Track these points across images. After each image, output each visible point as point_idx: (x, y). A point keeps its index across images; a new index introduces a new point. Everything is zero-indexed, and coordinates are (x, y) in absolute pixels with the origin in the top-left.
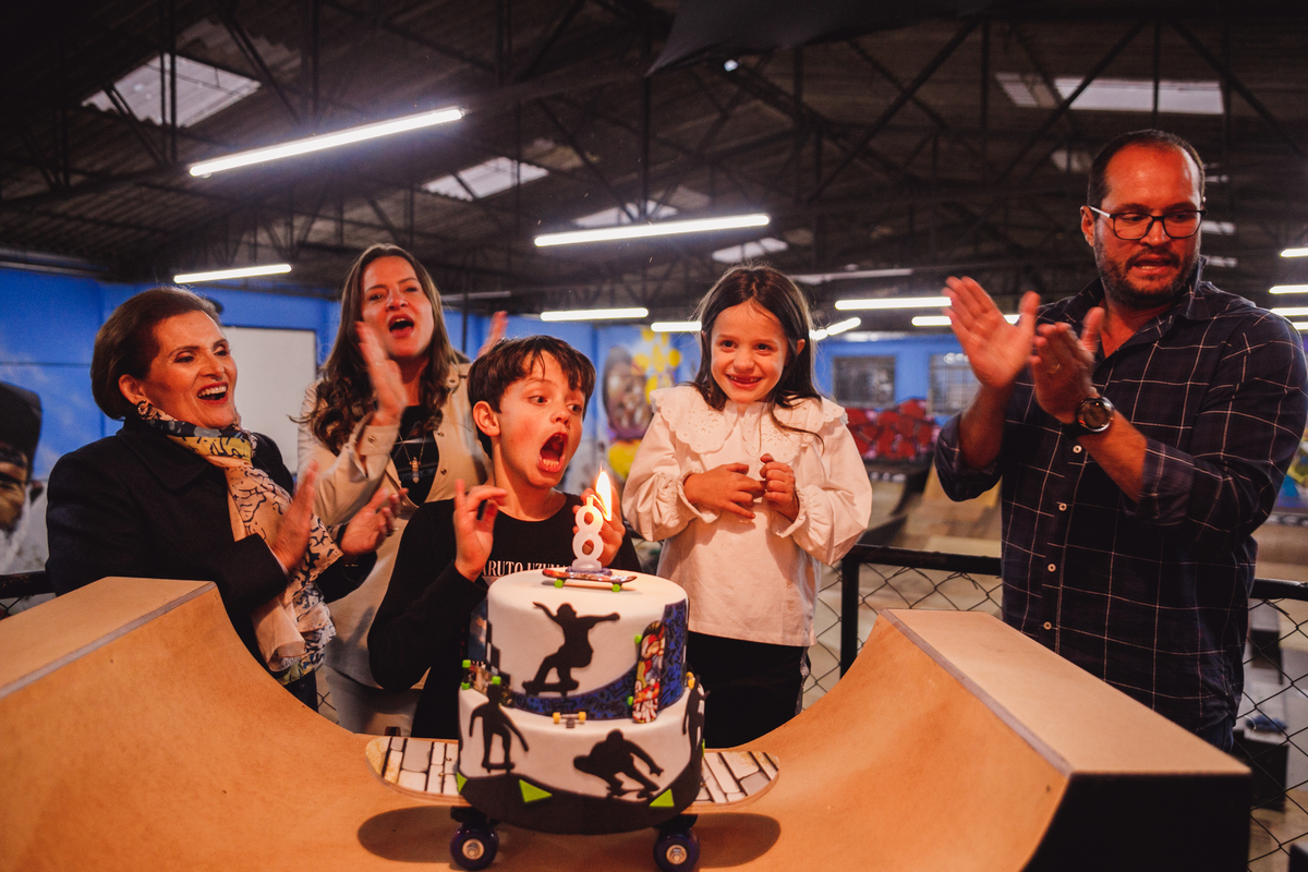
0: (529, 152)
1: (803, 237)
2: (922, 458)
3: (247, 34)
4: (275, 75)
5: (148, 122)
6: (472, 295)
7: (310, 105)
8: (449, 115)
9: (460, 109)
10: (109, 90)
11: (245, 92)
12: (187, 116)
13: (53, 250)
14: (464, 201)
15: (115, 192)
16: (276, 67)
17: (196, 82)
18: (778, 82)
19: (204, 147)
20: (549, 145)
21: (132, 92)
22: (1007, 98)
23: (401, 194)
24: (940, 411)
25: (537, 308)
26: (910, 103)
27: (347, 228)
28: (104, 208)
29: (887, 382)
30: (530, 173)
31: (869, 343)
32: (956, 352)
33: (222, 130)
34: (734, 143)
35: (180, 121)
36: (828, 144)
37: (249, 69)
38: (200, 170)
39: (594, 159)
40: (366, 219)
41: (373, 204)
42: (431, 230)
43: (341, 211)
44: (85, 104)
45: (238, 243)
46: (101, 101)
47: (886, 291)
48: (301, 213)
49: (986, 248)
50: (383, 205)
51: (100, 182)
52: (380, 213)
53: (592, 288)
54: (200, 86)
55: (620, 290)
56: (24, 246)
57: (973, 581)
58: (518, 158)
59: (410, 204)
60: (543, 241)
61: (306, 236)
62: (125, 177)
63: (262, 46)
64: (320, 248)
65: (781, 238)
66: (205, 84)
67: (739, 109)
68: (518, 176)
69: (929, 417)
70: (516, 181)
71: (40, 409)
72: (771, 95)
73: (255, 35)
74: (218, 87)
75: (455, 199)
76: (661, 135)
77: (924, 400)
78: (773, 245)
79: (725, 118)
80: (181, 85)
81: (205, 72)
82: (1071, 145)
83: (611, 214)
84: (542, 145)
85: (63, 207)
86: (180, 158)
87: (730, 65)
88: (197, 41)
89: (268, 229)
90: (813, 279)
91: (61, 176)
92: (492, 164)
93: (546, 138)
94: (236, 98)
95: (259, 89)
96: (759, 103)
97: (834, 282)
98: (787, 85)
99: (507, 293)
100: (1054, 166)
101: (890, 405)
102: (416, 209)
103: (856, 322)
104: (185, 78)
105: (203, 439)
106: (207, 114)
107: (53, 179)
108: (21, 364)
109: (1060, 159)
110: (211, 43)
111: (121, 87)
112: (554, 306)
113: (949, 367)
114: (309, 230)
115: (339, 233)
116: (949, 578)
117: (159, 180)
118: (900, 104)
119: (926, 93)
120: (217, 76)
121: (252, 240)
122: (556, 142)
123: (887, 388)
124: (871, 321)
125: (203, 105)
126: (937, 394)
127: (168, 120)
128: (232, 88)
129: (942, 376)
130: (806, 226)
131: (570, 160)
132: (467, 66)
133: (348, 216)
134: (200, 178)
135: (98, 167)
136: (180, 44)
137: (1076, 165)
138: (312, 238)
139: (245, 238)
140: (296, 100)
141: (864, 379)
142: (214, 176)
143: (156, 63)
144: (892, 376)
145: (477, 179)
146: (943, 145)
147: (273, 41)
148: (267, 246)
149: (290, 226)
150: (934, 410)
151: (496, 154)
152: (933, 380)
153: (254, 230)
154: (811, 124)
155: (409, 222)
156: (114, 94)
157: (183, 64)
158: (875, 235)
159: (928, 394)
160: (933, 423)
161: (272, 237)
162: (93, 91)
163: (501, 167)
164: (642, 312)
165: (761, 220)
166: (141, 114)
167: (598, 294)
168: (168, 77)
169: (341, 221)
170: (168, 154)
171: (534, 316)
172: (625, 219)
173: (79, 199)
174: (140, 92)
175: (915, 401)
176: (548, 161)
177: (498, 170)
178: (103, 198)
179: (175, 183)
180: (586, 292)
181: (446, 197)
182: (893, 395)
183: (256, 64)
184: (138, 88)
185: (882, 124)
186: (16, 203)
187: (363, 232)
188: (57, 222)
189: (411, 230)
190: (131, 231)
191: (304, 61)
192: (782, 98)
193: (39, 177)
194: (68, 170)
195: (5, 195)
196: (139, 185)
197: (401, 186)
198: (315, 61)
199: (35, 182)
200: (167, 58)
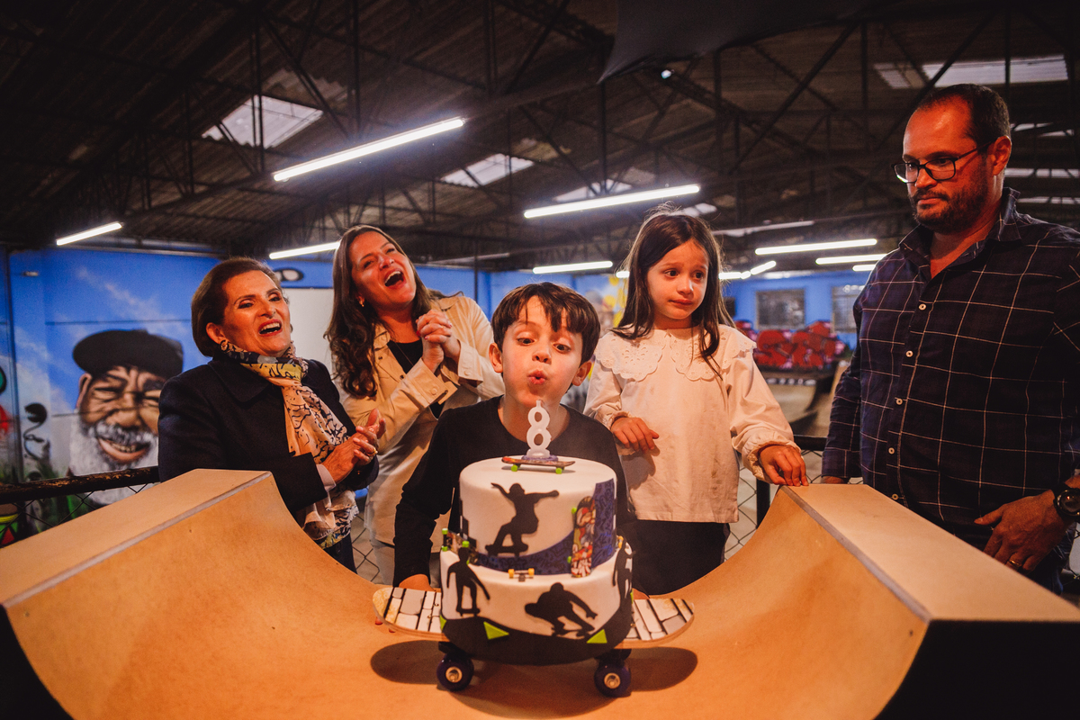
0: (518, 148)
1: (728, 201)
2: (829, 366)
3: (312, 78)
4: (332, 105)
5: (247, 145)
6: (480, 257)
8: (454, 124)
9: (461, 118)
10: (218, 123)
11: (313, 119)
12: (270, 141)
13: (188, 240)
14: (472, 188)
15: (227, 197)
16: (333, 99)
17: (279, 113)
18: (703, 84)
19: (286, 160)
20: (533, 143)
21: (235, 125)
22: (884, 83)
23: (426, 186)
24: (841, 330)
25: (530, 265)
26: (806, 93)
27: (388, 212)
28: (222, 207)
29: (799, 309)
30: (519, 164)
31: (783, 280)
32: (851, 284)
33: (296, 147)
34: (671, 133)
35: (266, 145)
36: (744, 129)
37: (313, 103)
38: (281, 176)
39: (565, 151)
40: (401, 206)
41: (406, 194)
42: (449, 211)
43: (383, 200)
44: (204, 135)
45: (312, 227)
46: (214, 133)
47: (795, 239)
48: (356, 204)
49: (873, 201)
50: (414, 194)
51: (214, 189)
52: (411, 200)
53: (570, 248)
54: (281, 117)
55: (591, 247)
56: (169, 238)
58: (510, 154)
59: (432, 192)
60: (530, 214)
62: (232, 184)
63: (322, 86)
65: (711, 203)
66: (284, 115)
67: (673, 107)
68: (510, 167)
69: (833, 334)
70: (508, 171)
71: (182, 352)
72: (698, 94)
73: (317, 78)
74: (293, 116)
75: (466, 187)
76: (616, 130)
77: (828, 322)
78: (706, 208)
79: (662, 114)
80: (267, 118)
81: (284, 107)
83: (582, 192)
84: (527, 143)
85: (193, 209)
86: (268, 168)
87: (666, 74)
88: (278, 85)
89: (333, 217)
91: (189, 188)
92: (491, 159)
93: (531, 138)
94: (306, 124)
95: (322, 116)
96: (689, 101)
97: (754, 234)
98: (710, 86)
99: (507, 254)
101: (802, 327)
102: (437, 195)
103: (773, 264)
104: (271, 112)
105: (264, 365)
106: (287, 136)
107: (183, 189)
108: (169, 321)
110: (287, 86)
111: (227, 122)
112: (543, 263)
113: (847, 296)
114: (361, 215)
115: (383, 217)
117: (257, 186)
118: (797, 94)
119: (816, 84)
120: (292, 110)
122: (538, 140)
123: (799, 313)
124: (785, 263)
125: (284, 130)
126: (839, 317)
127: (258, 142)
128: (303, 117)
129: (842, 304)
130: (729, 193)
131: (549, 153)
132: (469, 88)
133: (388, 204)
134: (281, 183)
135: (215, 180)
136: (265, 88)
139: (317, 224)
140: (345, 122)
141: (781, 307)
142: (292, 181)
143: (249, 103)
144: (802, 304)
145: (481, 171)
146: (834, 124)
147: (330, 80)
148: (332, 229)
149: (348, 213)
150: (837, 330)
151: (494, 152)
152: (835, 306)
153: (323, 217)
154: (729, 114)
155: (432, 207)
156: (222, 127)
157: (268, 102)
158: (784, 196)
159: (832, 318)
160: (836, 339)
161: (336, 222)
162: (207, 126)
163: (498, 161)
164: (608, 264)
165: (693, 189)
166: (241, 140)
167: (575, 252)
168: (257, 113)
169: (384, 208)
170: (259, 168)
171: (528, 271)
172: (592, 194)
173: (204, 202)
174: (239, 125)
175: (822, 322)
176: (532, 155)
177: (496, 164)
178: (220, 201)
179: (268, 187)
180: (566, 251)
181: (459, 185)
182: (803, 321)
183: (318, 99)
184: (240, 121)
185: (784, 110)
186: (162, 208)
187: (400, 215)
188: (190, 220)
189: (433, 212)
190: (238, 224)
191: (349, 92)
192: (707, 96)
193: (176, 190)
194: (193, 183)
195: (154, 203)
196: (242, 190)
197: (426, 179)
198: (358, 94)
199: (173, 193)
200: (256, 99)
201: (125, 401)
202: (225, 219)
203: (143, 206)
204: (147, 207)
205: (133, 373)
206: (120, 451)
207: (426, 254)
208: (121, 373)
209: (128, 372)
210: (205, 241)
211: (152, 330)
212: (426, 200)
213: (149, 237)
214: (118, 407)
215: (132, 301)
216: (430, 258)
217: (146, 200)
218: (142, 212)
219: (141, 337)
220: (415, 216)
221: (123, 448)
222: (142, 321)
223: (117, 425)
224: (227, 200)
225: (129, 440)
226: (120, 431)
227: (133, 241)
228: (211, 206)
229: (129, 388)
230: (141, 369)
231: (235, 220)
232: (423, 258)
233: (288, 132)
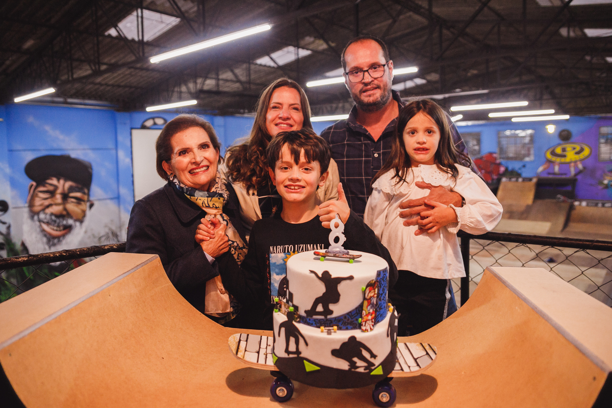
0: (302, 43)
1: (434, 77)
2: (495, 181)
4: (186, 15)
5: (133, 40)
7: (202, 28)
8: (264, 28)
9: (269, 24)
10: (115, 26)
11: (174, 24)
12: (148, 37)
13: (95, 99)
14: (274, 67)
15: (120, 72)
16: (187, 11)
17: (153, 20)
19: (157, 49)
20: (312, 39)
21: (126, 27)
22: (535, 3)
23: (245, 66)
24: (503, 158)
26: (486, 9)
27: (221, 82)
28: (117, 79)
29: (476, 145)
30: (303, 53)
31: (467, 126)
32: (511, 130)
33: (164, 41)
34: (399, 34)
35: (146, 39)
36: (445, 32)
37: (175, 13)
38: (156, 60)
39: (333, 45)
40: (229, 78)
41: (232, 71)
42: (258, 81)
43: (218, 75)
44: (106, 34)
45: (173, 91)
46: (113, 32)
47: (475, 101)
48: (201, 77)
49: (525, 78)
50: (237, 71)
51: (113, 67)
52: (235, 75)
53: (334, 105)
54: (155, 23)
55: (347, 106)
56: (84, 97)
57: (529, 248)
58: (298, 46)
59: (249, 70)
60: (310, 84)
61: (202, 87)
62: (124, 65)
64: (209, 92)
65: (423, 78)
66: (156, 21)
67: (401, 17)
68: (298, 54)
69: (498, 161)
70: (296, 57)
71: (92, 169)
72: (417, 9)
74: (162, 22)
75: (269, 67)
76: (365, 31)
77: (495, 153)
78: (419, 81)
79: (395, 21)
80: (146, 23)
81: (156, 16)
82: (569, 24)
84: (309, 39)
85: (99, 80)
86: (146, 55)
89: (186, 85)
90: (439, 97)
91: (97, 66)
92: (286, 49)
93: (310, 36)
94: (170, 27)
95: (180, 22)
96: (411, 13)
97: (449, 98)
98: (425, 5)
100: (560, 35)
101: (479, 156)
102: (252, 72)
103: (460, 117)
104: (148, 19)
106: (158, 34)
107: (93, 68)
108: (84, 149)
109: (564, 32)
111: (121, 25)
112: (317, 115)
113: (507, 137)
114: (203, 84)
115: (218, 85)
116: (516, 246)
117: (139, 65)
118: (481, 10)
119: (493, 4)
120: (161, 18)
121: (179, 90)
122: (315, 37)
123: (477, 148)
124: (468, 116)
125: (156, 30)
126: (502, 150)
127: (141, 38)
128: (168, 22)
129: (504, 142)
130: (435, 71)
131: (322, 46)
132: (273, 5)
134: (155, 64)
135: (113, 61)
136: (145, 4)
137: (572, 34)
138: (206, 88)
139: (176, 89)
140: (195, 26)
142: (161, 63)
143: (135, 13)
144: (479, 142)
145: (279, 57)
146: (503, 28)
148: (185, 92)
149: (195, 83)
150: (500, 158)
151: (287, 45)
153: (180, 85)
154: (437, 22)
155: (248, 78)
156: (118, 29)
157: (146, 13)
158: (469, 74)
159: (497, 150)
160: (500, 165)
161: (188, 88)
162: (108, 28)
163: (290, 51)
165: (414, 70)
166: (130, 37)
167: (337, 108)
168: (140, 20)
169: (218, 79)
170: (141, 54)
173: (106, 76)
174: (128, 27)
175: (491, 154)
176: (311, 47)
177: (288, 52)
178: (115, 75)
179: (145, 66)
180: (331, 107)
181: (265, 66)
182: (479, 152)
183: (178, 11)
185: (473, 19)
186: (80, 79)
187: (228, 84)
188: (97, 87)
189: (249, 82)
190: (127, 89)
191: (198, 7)
192: (422, 10)
193: (88, 67)
194: (100, 63)
195: (75, 76)
196: (130, 68)
197: (244, 62)
198: (204, 7)
199: (87, 70)
200: (139, 11)
201: (56, 199)
202: (119, 86)
203: (68, 77)
204: (70, 78)
205: (62, 182)
206: (53, 230)
207: (244, 108)
208: (54, 181)
209: (58, 180)
210: (106, 100)
211: (73, 155)
212: (245, 74)
213: (71, 97)
214: (52, 203)
215: (61, 137)
216: (246, 111)
217: (70, 74)
218: (67, 82)
219: (66, 159)
220: (237, 85)
221: (55, 228)
222: (67, 150)
223: (52, 214)
224: (119, 75)
225: (59, 223)
226: (53, 218)
227: (61, 100)
228: (110, 78)
229: (59, 191)
230: (66, 179)
231: (125, 86)
232: (242, 111)
233: (159, 31)
